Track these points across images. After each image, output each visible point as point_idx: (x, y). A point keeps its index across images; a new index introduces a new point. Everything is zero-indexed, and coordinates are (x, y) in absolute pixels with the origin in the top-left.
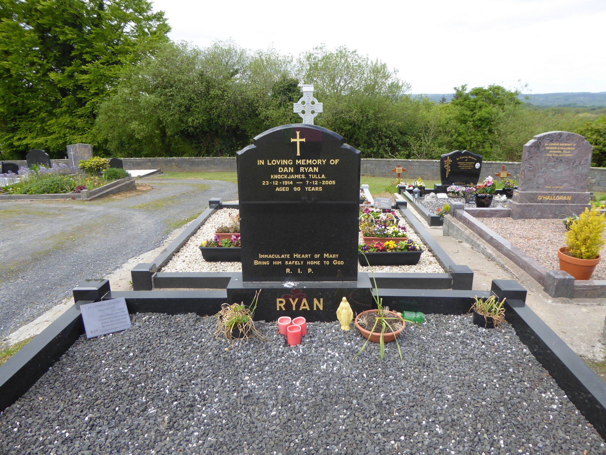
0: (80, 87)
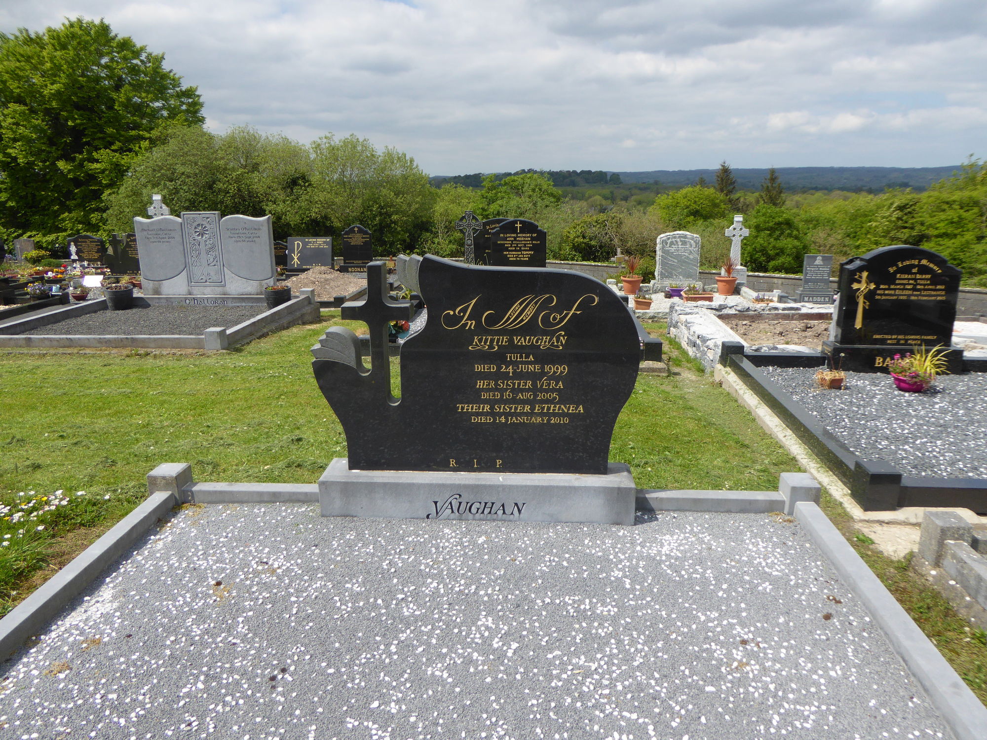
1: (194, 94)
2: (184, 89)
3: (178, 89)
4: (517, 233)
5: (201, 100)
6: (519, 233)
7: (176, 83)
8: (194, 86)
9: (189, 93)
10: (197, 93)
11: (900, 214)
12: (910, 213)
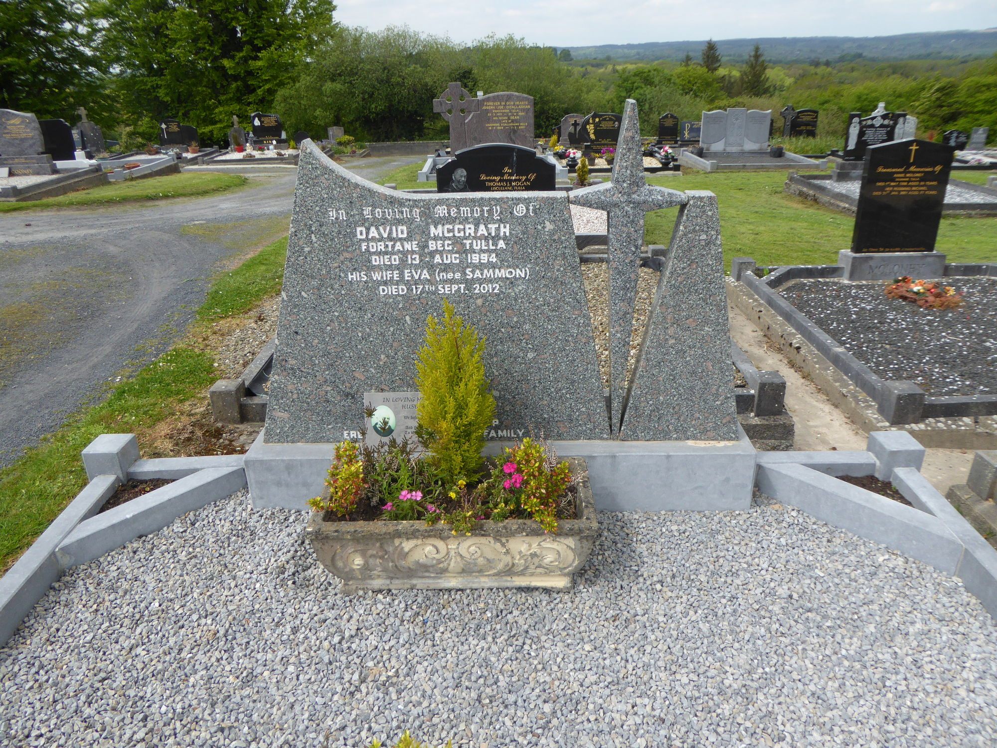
0: (250, 73)
11: (938, 95)
12: (947, 94)
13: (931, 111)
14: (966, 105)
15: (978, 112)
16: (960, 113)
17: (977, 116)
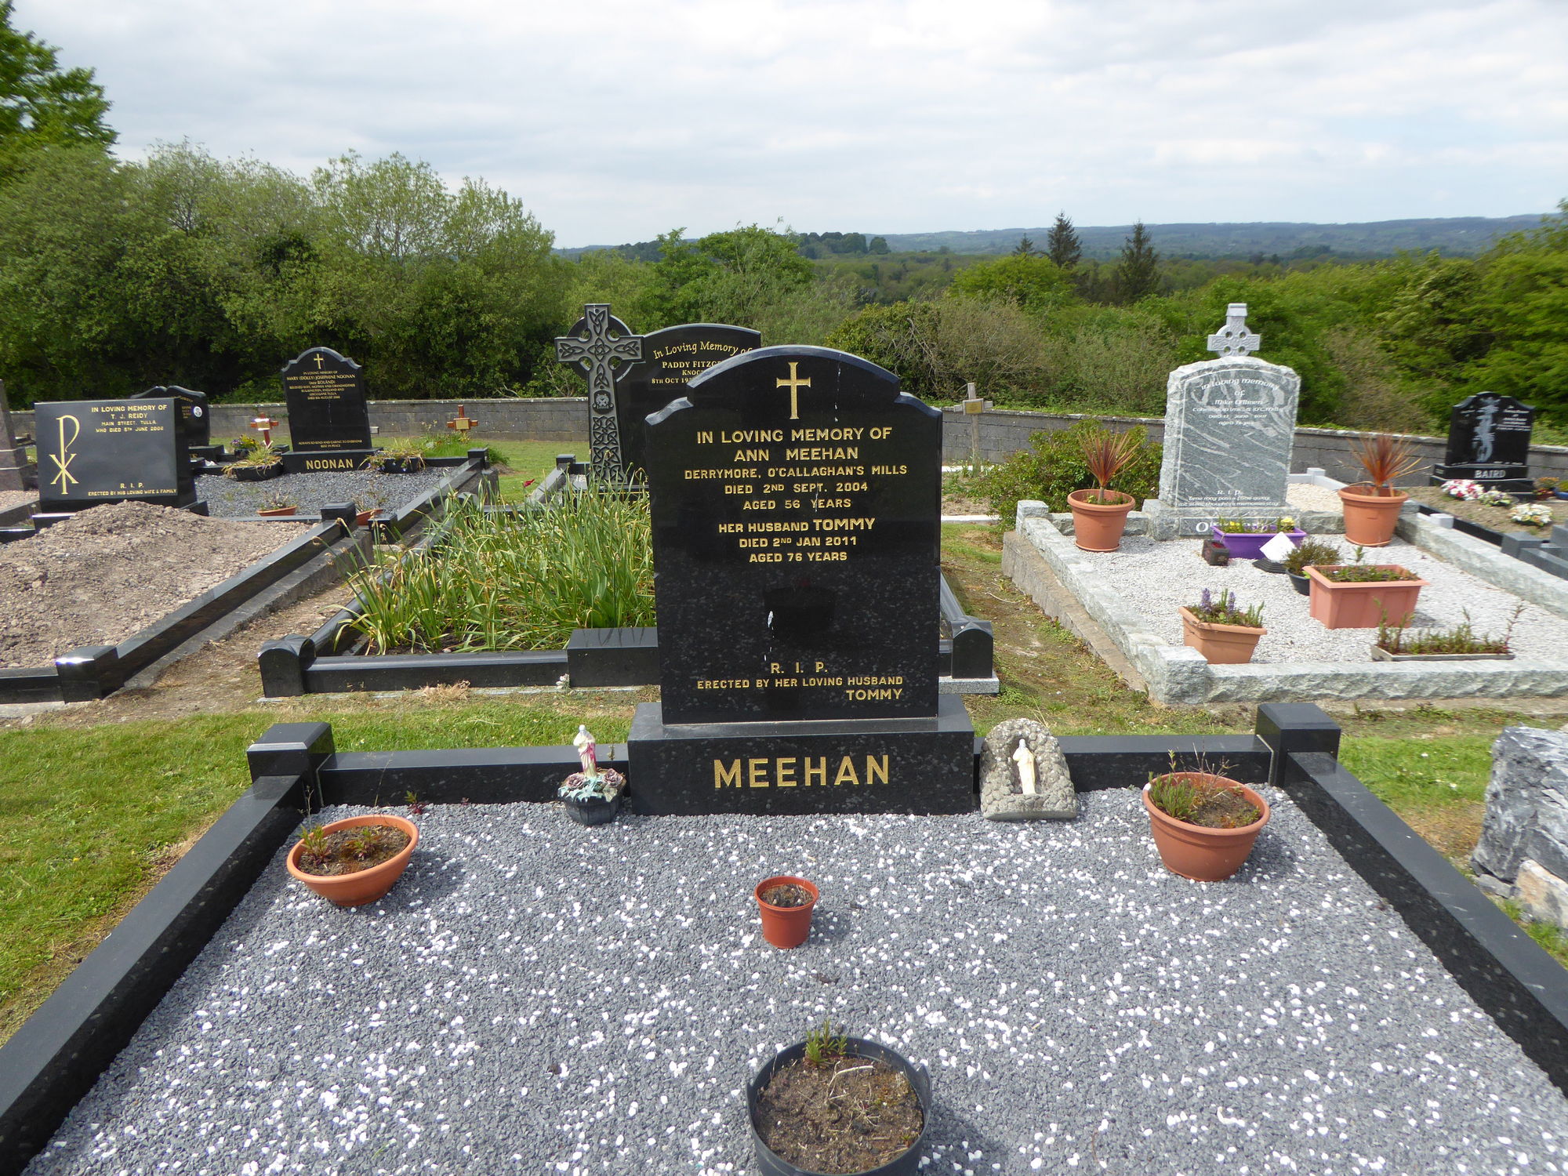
1: (88, 85)
2: (64, 74)
3: (53, 74)
4: (788, 426)
5: (106, 97)
6: (798, 425)
7: (46, 60)
8: (86, 67)
9: (78, 81)
10: (94, 82)
11: (1439, 296)
12: (1457, 294)
13: (1424, 333)
14: (1504, 318)
15: (1535, 337)
16: (1491, 338)
17: (1534, 346)
